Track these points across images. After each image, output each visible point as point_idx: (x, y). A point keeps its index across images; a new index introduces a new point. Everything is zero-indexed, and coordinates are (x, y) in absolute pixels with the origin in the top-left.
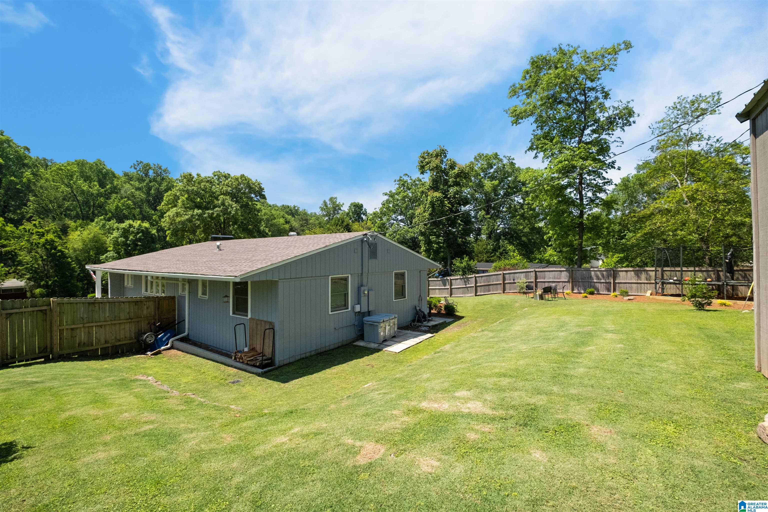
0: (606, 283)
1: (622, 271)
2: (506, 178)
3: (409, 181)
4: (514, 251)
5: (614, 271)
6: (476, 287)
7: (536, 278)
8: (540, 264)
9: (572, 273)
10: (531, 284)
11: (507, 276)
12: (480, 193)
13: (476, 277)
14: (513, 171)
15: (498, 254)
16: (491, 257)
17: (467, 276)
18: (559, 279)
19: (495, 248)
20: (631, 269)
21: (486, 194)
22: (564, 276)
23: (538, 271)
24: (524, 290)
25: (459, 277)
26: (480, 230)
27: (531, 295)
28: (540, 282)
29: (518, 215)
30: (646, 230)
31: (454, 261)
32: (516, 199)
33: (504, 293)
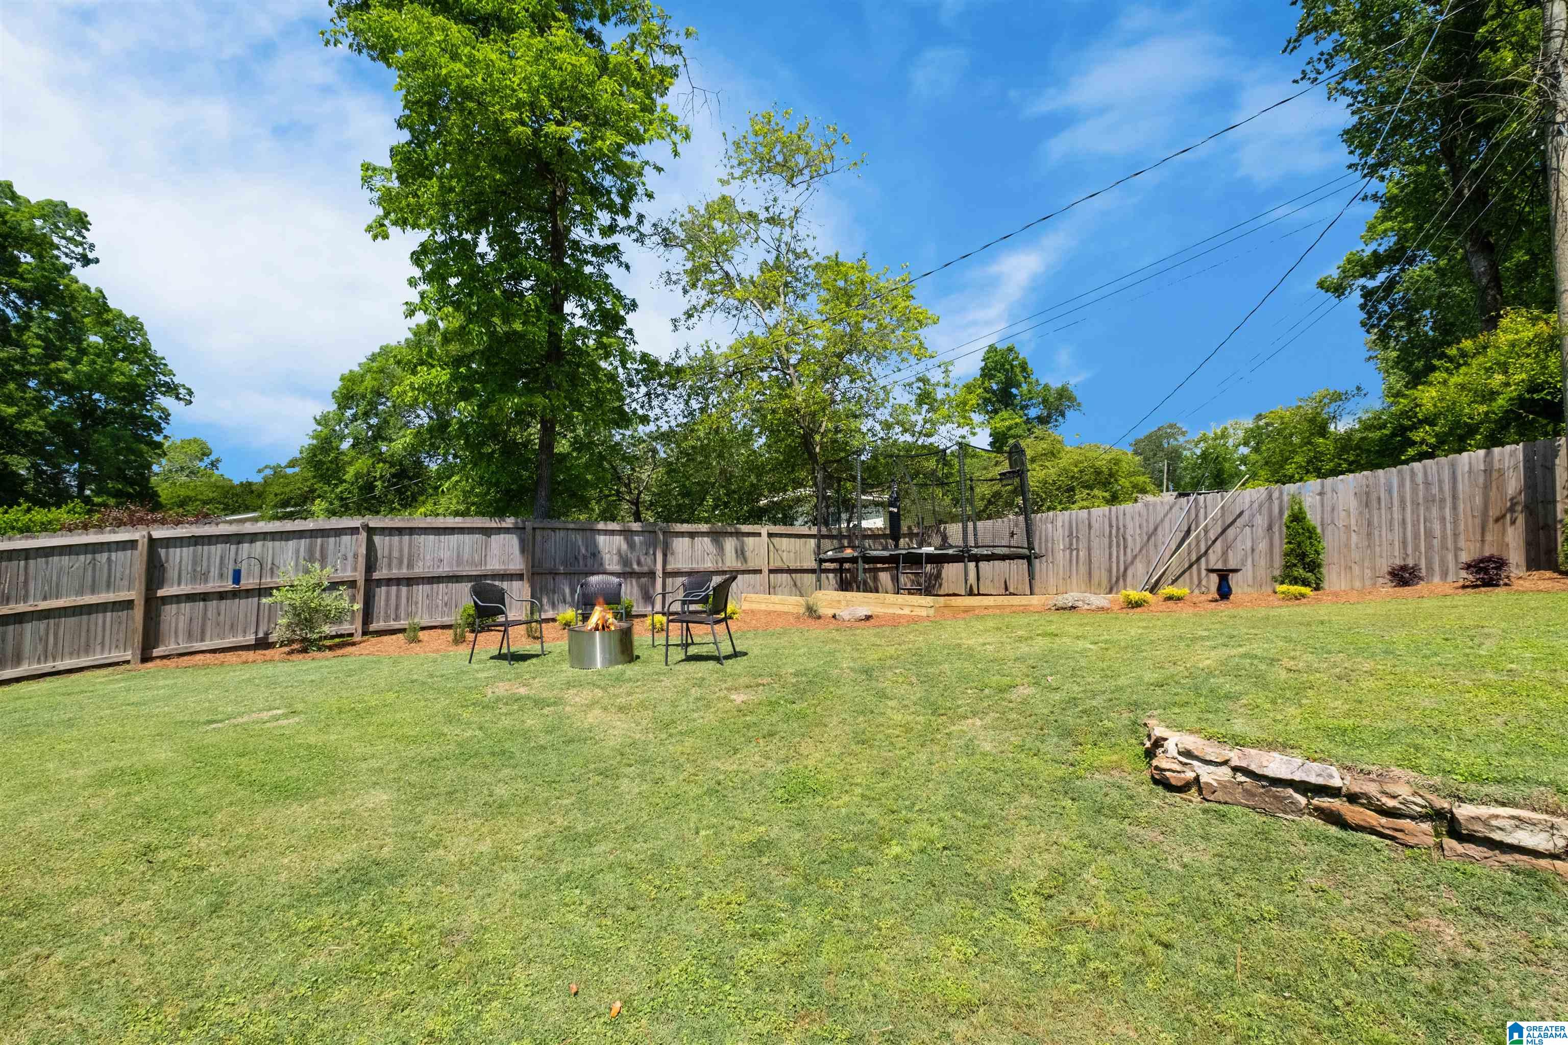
7: (371, 562)
9: (533, 540)
18: (478, 565)
20: (704, 527)
23: (383, 531)
28: (389, 582)
33: (146, 658)
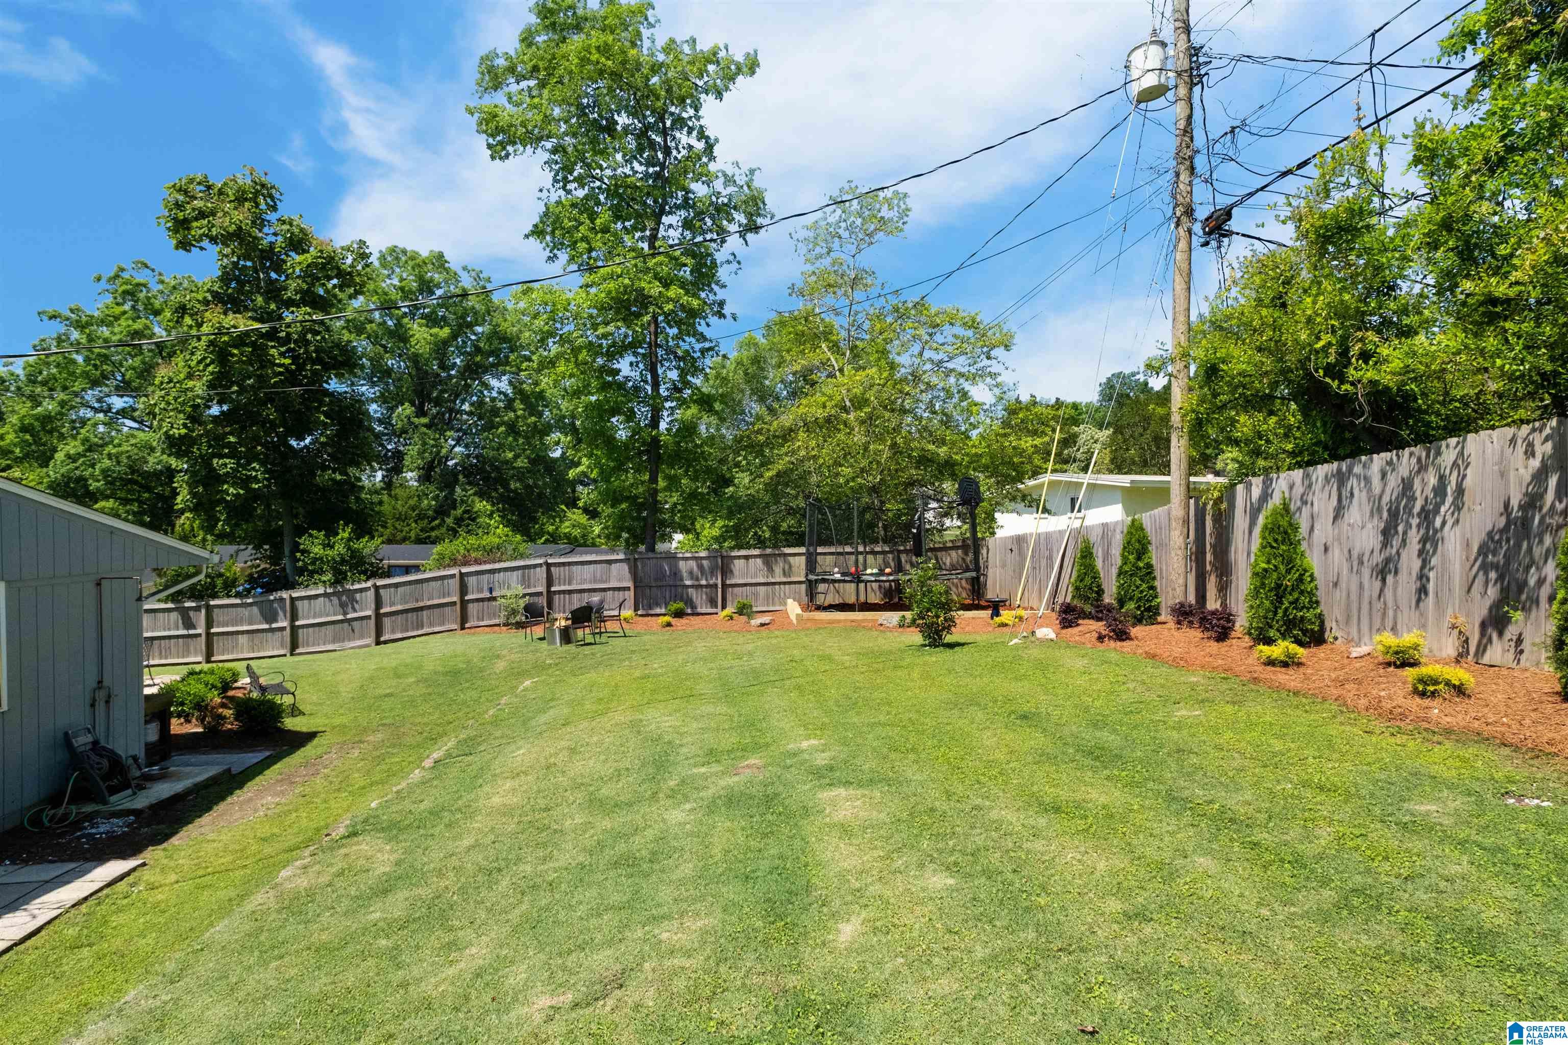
0: (706, 586)
1: (739, 557)
2: (470, 326)
3: (156, 288)
4: (490, 516)
5: (722, 557)
6: (379, 617)
7: (550, 582)
8: (552, 547)
9: (636, 566)
10: (536, 599)
11: (472, 581)
12: (400, 356)
13: (377, 588)
14: (488, 312)
15: (449, 521)
16: (433, 529)
17: (349, 586)
18: (605, 582)
19: (441, 506)
20: (756, 552)
21: (415, 359)
22: (620, 575)
23: (555, 564)
24: (518, 618)
25: (321, 591)
26: (399, 456)
27: (538, 631)
28: (560, 592)
29: (503, 423)
30: (780, 466)
31: (304, 542)
32: (494, 382)
33: (463, 628)
